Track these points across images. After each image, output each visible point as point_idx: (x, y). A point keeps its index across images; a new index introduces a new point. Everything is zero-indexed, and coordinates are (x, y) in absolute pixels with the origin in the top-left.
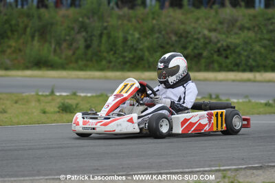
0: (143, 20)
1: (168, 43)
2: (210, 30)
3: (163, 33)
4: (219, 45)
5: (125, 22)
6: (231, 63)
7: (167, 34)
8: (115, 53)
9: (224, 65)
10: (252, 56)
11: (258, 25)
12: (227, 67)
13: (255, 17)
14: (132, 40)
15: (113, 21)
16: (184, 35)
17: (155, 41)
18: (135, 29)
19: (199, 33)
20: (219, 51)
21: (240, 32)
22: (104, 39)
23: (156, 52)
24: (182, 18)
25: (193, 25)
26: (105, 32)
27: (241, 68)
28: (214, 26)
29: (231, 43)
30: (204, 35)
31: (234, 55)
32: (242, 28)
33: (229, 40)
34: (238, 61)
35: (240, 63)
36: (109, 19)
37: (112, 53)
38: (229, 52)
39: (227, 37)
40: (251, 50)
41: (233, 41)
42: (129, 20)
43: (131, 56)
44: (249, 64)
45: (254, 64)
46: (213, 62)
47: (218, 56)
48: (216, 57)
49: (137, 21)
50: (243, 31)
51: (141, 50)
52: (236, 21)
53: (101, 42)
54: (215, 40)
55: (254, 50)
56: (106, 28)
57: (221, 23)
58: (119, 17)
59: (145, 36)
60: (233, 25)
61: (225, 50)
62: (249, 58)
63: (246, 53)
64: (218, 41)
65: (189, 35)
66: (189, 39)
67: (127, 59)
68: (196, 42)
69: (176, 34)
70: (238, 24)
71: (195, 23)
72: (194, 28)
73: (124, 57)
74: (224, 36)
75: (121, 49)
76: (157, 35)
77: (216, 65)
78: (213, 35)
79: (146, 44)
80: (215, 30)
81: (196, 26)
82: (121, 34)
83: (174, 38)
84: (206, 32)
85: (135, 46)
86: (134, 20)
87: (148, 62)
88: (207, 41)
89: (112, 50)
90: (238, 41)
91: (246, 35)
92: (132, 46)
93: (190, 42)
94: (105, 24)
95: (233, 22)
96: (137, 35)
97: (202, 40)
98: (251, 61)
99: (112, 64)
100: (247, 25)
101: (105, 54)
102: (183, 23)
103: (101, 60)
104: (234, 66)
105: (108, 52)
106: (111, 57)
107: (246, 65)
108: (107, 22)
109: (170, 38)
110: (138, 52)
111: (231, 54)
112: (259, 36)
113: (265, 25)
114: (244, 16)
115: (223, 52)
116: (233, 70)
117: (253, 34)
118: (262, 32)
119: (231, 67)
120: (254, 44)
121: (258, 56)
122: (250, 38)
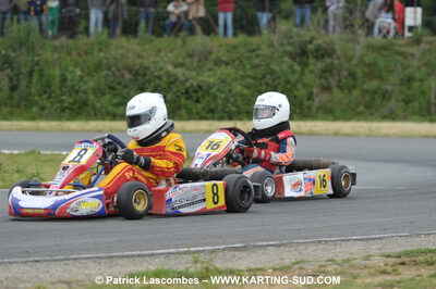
0: (86, 53)
1: (119, 83)
2: (176, 66)
3: (113, 69)
4: (188, 85)
5: (63, 55)
6: (204, 109)
7: (119, 70)
8: (50, 97)
9: (194, 111)
10: (232, 100)
11: (238, 58)
12: (198, 113)
13: (234, 47)
14: (72, 80)
15: (47, 55)
16: (140, 72)
17: (103, 80)
18: (76, 64)
19: (161, 69)
20: (187, 92)
21: (215, 68)
22: (35, 78)
23: (105, 94)
24: (138, 49)
25: (153, 59)
26: (36, 68)
27: (217, 115)
28: (180, 60)
29: (203, 82)
30: (168, 72)
31: (207, 98)
32: (218, 62)
33: (201, 78)
34: (213, 106)
35: (216, 108)
36: (41, 52)
37: (46, 96)
38: (200, 93)
39: (198, 74)
40: (230, 91)
41: (207, 79)
42: (69, 53)
43: (71, 100)
44: (227, 109)
45: (234, 109)
46: (179, 107)
47: (187, 98)
48: (183, 101)
49: (79, 55)
50: (219, 67)
51: (85, 92)
52: (210, 53)
53: (30, 82)
54: (183, 78)
55: (234, 92)
56: (37, 64)
57: (190, 56)
58: (55, 49)
59: (89, 74)
60: (206, 59)
61: (195, 91)
62: (228, 101)
63: (223, 96)
64: (187, 80)
65: (148, 72)
66: (147, 77)
67: (66, 105)
68: (157, 81)
69: (130, 71)
70: (213, 57)
71: (156, 56)
72: (154, 62)
73: (62, 102)
74: (194, 73)
75: (58, 92)
76: (105, 72)
77: (183, 112)
78: (179, 72)
79: (91, 84)
80: (182, 65)
81: (158, 59)
82: (57, 72)
83: (128, 76)
84: (170, 68)
85: (76, 88)
86: (74, 53)
87: (94, 108)
88: (171, 79)
89: (45, 92)
90: (212, 80)
91: (223, 71)
92: (73, 87)
93: (149, 81)
94: (37, 58)
95: (205, 55)
96: (79, 73)
97: (165, 79)
98: (230, 105)
99: (47, 111)
100: (224, 59)
101: (36, 98)
102: (139, 56)
103: (31, 106)
104: (208, 112)
105: (40, 96)
106: (44, 101)
107: (223, 110)
108: (39, 55)
109: (123, 76)
110: (80, 94)
111: (203, 96)
112: (240, 73)
113: (249, 59)
114: (220, 46)
115: (193, 94)
116: (206, 119)
117: (233, 71)
118: (244, 67)
119: (204, 113)
120: (234, 84)
121: (239, 99)
122: (229, 75)
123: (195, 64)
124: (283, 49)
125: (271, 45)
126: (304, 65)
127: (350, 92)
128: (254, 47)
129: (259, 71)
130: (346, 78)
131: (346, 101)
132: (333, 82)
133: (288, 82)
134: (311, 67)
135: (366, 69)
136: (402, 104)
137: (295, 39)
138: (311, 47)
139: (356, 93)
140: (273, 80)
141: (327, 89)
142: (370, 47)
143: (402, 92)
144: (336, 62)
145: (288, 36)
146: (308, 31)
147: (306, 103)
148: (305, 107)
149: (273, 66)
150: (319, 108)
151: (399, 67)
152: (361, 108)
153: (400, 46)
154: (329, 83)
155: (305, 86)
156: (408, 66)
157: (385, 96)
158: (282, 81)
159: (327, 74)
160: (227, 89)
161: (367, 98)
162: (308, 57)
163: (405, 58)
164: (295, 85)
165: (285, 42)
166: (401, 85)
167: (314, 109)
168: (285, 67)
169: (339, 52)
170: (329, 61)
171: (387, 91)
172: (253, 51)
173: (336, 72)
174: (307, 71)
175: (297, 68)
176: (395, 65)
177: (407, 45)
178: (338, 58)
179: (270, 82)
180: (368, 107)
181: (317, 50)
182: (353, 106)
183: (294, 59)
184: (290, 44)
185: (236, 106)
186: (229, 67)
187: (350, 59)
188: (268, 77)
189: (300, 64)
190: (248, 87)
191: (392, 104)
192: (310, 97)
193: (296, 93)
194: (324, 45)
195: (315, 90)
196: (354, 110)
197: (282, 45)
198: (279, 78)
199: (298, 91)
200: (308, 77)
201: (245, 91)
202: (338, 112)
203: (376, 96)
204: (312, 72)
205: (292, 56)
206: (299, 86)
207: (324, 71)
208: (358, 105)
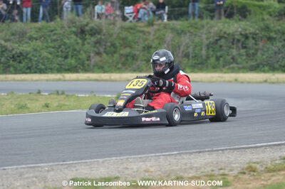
2: (6, 41)
4: (14, 52)
6: (24, 67)
9: (19, 68)
10: (41, 61)
11: (43, 36)
12: (21, 70)
13: (40, 29)
20: (13, 57)
21: (30, 42)
27: (33, 71)
28: (8, 37)
29: (23, 50)
30: (2, 44)
31: (26, 61)
32: (31, 38)
33: (21, 48)
34: (30, 65)
35: (32, 66)
38: (21, 58)
39: (19, 46)
40: (40, 56)
41: (25, 49)
44: (39, 67)
45: (43, 67)
46: (9, 66)
47: (13, 61)
48: (11, 62)
50: (32, 41)
52: (26, 33)
54: (11, 48)
55: (42, 56)
57: (13, 34)
61: (18, 56)
62: (39, 62)
63: (36, 59)
64: (13, 49)
70: (28, 35)
74: (17, 45)
77: (12, 69)
78: (8, 44)
80: (9, 40)
88: (4, 49)
90: (29, 49)
91: (33, 43)
95: (22, 35)
98: (40, 65)
100: (35, 36)
104: (27, 69)
111: (23, 59)
112: (45, 44)
113: (49, 36)
114: (31, 28)
115: (18, 58)
116: (26, 73)
117: (40, 43)
118: (47, 41)
119: (24, 70)
120: (42, 51)
121: (46, 61)
122: (38, 46)
123: (17, 40)
124: (70, 30)
125: (62, 27)
126: (84, 39)
127: (112, 55)
128: (52, 29)
129: (56, 43)
130: (110, 47)
131: (111, 61)
132: (102, 50)
133: (75, 50)
134: (88, 40)
135: (121, 42)
136: (144, 62)
137: (77, 23)
138: (87, 28)
139: (116, 56)
140: (66, 49)
141: (98, 54)
142: (122, 28)
143: (144, 55)
144: (103, 37)
145: (72, 22)
146: (85, 18)
147: (87, 62)
148: (86, 65)
149: (65, 40)
150: (94, 66)
151: (141, 40)
152: (120, 66)
153: (140, 27)
154: (99, 50)
155: (85, 52)
156: (146, 40)
157: (134, 58)
158: (71, 49)
159: (98, 45)
160: (37, 55)
161: (123, 59)
162: (86, 35)
163: (144, 34)
164: (79, 52)
165: (71, 26)
166: (143, 51)
167: (92, 67)
168: (72, 41)
169: (105, 31)
170: (99, 36)
171: (135, 55)
172: (52, 31)
173: (103, 43)
174: (86, 42)
175: (80, 41)
176: (139, 39)
177: (145, 26)
178: (104, 35)
179: (64, 50)
180: (124, 64)
181: (91, 30)
182: (115, 64)
183: (77, 36)
184: (74, 27)
185: (44, 65)
186: (38, 41)
187: (111, 35)
188: (63, 47)
189: (81, 39)
190: (50, 54)
191: (139, 62)
192: (89, 58)
193: (80, 57)
194: (95, 27)
195: (92, 55)
196: (116, 66)
197: (69, 27)
198: (69, 47)
199: (81, 55)
200: (87, 47)
201: (50, 56)
202: (106, 68)
203: (129, 58)
204: (89, 43)
205: (76, 34)
206: (82, 52)
207: (96, 43)
208: (118, 63)
